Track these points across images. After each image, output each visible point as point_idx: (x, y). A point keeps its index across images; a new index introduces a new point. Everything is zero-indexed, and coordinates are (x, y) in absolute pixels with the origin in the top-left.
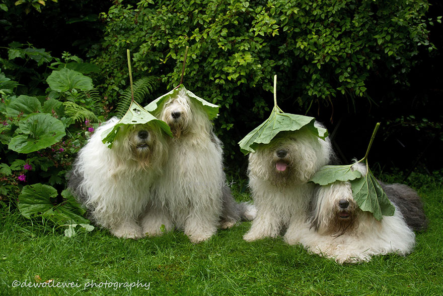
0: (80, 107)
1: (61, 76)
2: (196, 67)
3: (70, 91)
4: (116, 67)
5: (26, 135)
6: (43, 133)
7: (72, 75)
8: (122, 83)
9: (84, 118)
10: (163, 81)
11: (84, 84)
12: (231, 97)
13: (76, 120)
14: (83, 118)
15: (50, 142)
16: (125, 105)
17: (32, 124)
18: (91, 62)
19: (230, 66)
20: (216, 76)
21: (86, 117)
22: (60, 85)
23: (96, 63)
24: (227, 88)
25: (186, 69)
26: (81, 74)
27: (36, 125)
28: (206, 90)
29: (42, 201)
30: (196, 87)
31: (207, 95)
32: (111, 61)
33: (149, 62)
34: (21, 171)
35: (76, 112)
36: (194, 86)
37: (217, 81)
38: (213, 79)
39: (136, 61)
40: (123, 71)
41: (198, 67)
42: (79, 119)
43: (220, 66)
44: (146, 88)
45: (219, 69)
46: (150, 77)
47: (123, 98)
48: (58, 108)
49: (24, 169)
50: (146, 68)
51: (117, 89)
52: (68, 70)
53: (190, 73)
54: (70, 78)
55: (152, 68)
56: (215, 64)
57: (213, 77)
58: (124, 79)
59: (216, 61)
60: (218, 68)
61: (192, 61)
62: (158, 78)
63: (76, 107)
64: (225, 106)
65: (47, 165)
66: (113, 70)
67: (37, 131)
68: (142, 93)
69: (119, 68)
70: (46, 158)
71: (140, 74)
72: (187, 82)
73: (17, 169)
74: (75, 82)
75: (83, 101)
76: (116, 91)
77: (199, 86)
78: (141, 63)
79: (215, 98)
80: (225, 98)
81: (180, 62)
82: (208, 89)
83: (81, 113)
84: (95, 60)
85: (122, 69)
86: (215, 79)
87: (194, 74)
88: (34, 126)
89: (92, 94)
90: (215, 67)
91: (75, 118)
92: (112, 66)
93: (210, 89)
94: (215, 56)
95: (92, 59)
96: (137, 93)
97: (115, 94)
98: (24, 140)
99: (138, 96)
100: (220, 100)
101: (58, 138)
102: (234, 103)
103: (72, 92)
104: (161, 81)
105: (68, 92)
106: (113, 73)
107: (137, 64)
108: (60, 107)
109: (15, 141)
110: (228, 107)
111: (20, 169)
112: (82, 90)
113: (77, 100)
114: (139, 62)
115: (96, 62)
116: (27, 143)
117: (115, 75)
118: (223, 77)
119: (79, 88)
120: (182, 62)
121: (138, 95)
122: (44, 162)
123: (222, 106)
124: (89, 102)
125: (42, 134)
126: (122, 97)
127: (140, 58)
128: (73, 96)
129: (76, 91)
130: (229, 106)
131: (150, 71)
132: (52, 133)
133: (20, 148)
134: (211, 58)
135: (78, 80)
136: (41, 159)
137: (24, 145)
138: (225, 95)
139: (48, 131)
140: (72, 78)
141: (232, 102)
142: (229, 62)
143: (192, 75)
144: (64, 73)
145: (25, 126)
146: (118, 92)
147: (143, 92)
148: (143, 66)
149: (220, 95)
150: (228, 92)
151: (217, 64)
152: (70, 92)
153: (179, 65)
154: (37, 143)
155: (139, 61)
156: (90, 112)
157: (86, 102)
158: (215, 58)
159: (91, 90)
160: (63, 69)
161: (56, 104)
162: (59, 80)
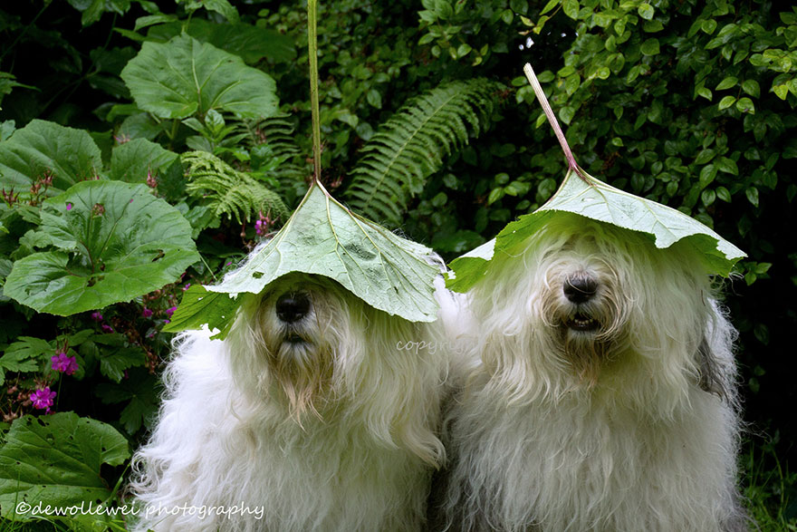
0: (235, 172)
1: (172, 63)
2: (650, 51)
3: (199, 116)
4: (349, 44)
5: (63, 254)
6: (119, 248)
7: (207, 60)
8: (370, 100)
9: (252, 210)
10: (520, 99)
11: (247, 95)
12: (771, 162)
13: (224, 215)
14: (248, 210)
15: (145, 282)
16: (382, 177)
17: (86, 216)
18: (261, 23)
19: (784, 47)
20: (723, 85)
21: (257, 209)
22: (167, 92)
23: (280, 28)
24: (759, 130)
25: (611, 58)
26: (237, 59)
27: (98, 223)
28: (674, 138)
29: (73, 475)
30: (639, 123)
31: (679, 156)
32: (333, 23)
33: (476, 29)
34: (40, 375)
35: (224, 190)
36: (633, 121)
37: (725, 104)
38: (708, 95)
39: (431, 21)
40: (374, 57)
41: (656, 50)
42: (233, 214)
43: (740, 47)
44: (459, 121)
45: (738, 59)
46: (474, 82)
47: (375, 151)
48: (164, 171)
49: (47, 369)
50: (463, 50)
51: (352, 120)
52: (196, 42)
53: (624, 73)
54: (201, 72)
55: (485, 50)
56: (725, 40)
57: (711, 87)
58: (378, 87)
59: (727, 31)
60: (734, 54)
61: (638, 29)
62: (502, 87)
63: (226, 173)
64: (745, 197)
65: (124, 362)
66: (336, 54)
67: (100, 241)
68: (442, 137)
69: (357, 49)
70: (122, 337)
71: (431, 73)
72: (609, 105)
73: (25, 368)
74: (217, 87)
75: (242, 154)
76: (347, 126)
77: (652, 118)
78: (449, 32)
79: (709, 166)
80: (746, 167)
81: (588, 31)
82: (683, 133)
83: (243, 192)
84: (274, 18)
85: (368, 51)
86: (718, 96)
87: (640, 77)
88: (91, 224)
89: (269, 132)
90: (723, 51)
91: (221, 208)
92: (333, 41)
93: (691, 134)
94: (725, 12)
95: (264, 12)
96: (425, 138)
97: (343, 137)
98: (55, 270)
99: (426, 148)
100: (727, 175)
101: (171, 269)
102: (782, 185)
103: (207, 120)
104: (513, 99)
105: (195, 120)
106: (335, 65)
107: (433, 34)
108: (168, 170)
109: (26, 272)
110: (754, 199)
111: (36, 369)
112: (239, 116)
113: (224, 150)
114: (440, 28)
115: (280, 22)
116: (64, 280)
117: (342, 71)
118: (750, 87)
119: (229, 107)
120: (597, 30)
121: (430, 143)
122: (112, 349)
123: (732, 196)
124: (263, 159)
125: (117, 254)
126: (370, 148)
127: (445, 13)
128: (210, 133)
129: (219, 119)
130: (761, 197)
131: (479, 60)
132: (153, 252)
133: (41, 295)
134: (711, 17)
135: (226, 80)
136: (105, 339)
137: (54, 286)
138: (748, 156)
139: (138, 244)
140: (208, 74)
141: (773, 184)
142: (779, 31)
143: (631, 78)
144: (182, 51)
145: (62, 221)
146: (353, 134)
147: (447, 135)
148: (455, 42)
149: (728, 155)
150: (760, 146)
151: (730, 42)
152: (202, 120)
153: (586, 43)
154: (99, 284)
155: (440, 22)
156: (267, 192)
157: (253, 157)
158: (722, 21)
159: (269, 119)
160: (177, 39)
161: (154, 157)
162: (163, 76)
